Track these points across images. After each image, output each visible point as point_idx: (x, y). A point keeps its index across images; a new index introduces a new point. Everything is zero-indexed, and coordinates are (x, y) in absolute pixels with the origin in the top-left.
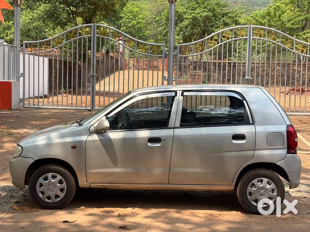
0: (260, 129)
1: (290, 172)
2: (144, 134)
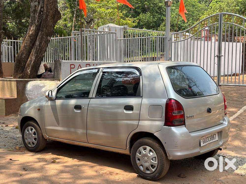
0: (145, 101)
1: (165, 143)
2: (73, 102)
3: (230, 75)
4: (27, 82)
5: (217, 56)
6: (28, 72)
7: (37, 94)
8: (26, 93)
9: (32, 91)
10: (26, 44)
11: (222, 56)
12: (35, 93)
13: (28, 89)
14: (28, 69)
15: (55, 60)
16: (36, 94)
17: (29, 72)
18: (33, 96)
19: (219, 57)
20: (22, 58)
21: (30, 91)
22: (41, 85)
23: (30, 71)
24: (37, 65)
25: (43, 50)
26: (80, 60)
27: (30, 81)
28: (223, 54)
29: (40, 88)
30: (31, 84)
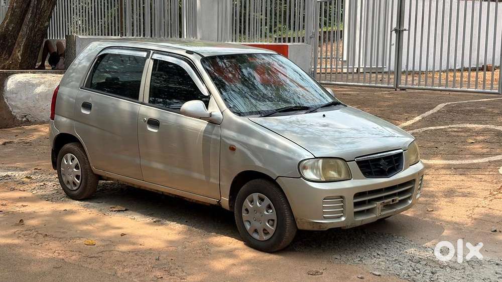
3: (474, 70)
4: (7, 76)
5: (396, 30)
6: (18, 57)
7: (27, 99)
8: (5, 96)
9: (16, 93)
10: (15, 4)
11: (405, 30)
12: (21, 96)
13: (8, 89)
14: (19, 52)
15: (67, 34)
16: (24, 98)
17: (20, 58)
18: (18, 103)
19: (399, 32)
20: (9, 30)
21: (12, 92)
22: (34, 82)
23: (22, 56)
24: (34, 44)
25: (45, 14)
26: (118, 36)
27: (13, 73)
28: (406, 26)
29: (31, 87)
30: (13, 80)
